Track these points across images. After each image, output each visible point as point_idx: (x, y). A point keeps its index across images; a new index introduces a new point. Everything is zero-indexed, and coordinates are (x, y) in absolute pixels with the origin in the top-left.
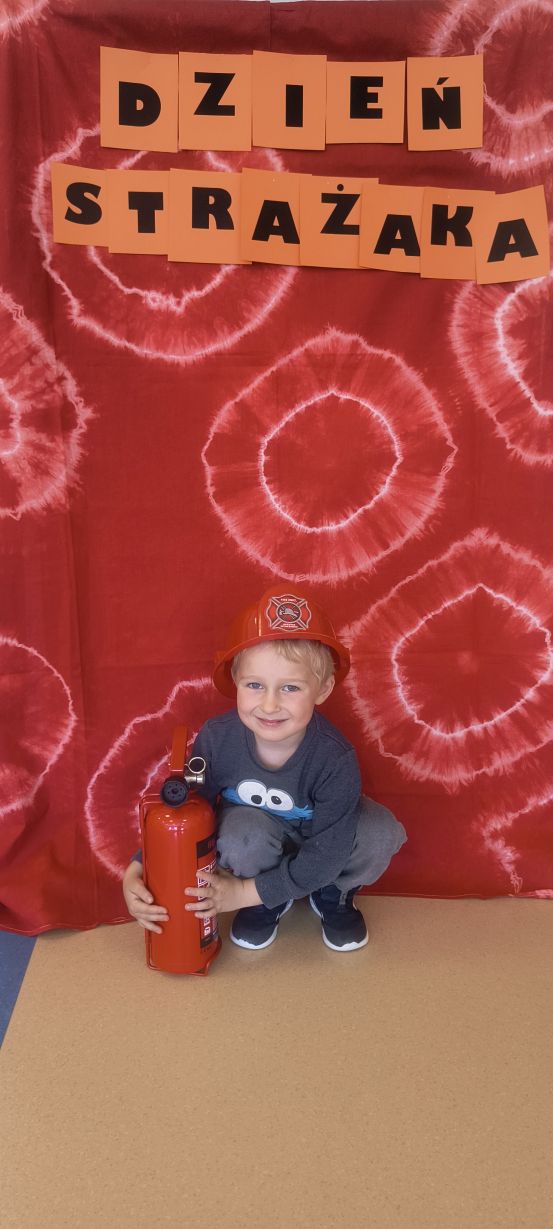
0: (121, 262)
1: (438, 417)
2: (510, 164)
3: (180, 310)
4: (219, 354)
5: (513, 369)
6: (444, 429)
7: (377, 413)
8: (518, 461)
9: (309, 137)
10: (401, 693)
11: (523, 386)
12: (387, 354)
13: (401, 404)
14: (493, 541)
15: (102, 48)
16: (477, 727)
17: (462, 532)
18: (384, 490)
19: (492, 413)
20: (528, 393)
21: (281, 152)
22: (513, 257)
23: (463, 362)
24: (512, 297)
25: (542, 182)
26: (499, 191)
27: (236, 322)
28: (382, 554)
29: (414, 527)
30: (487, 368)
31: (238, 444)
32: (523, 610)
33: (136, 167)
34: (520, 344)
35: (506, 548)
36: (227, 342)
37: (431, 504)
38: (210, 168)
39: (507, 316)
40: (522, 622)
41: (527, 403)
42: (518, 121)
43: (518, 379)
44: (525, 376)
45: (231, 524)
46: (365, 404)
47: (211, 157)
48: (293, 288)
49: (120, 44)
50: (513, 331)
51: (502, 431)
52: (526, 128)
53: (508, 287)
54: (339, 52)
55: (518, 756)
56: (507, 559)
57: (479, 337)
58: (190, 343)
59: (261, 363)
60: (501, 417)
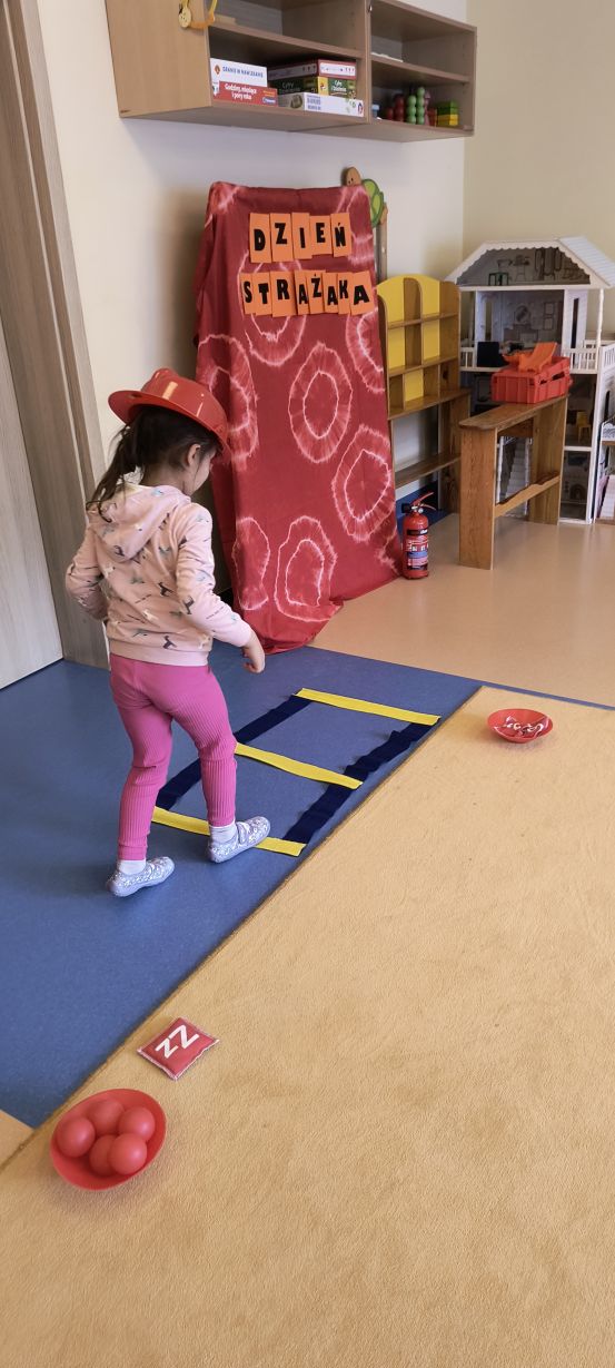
0: (260, 319)
1: (346, 377)
2: (356, 260)
3: (276, 340)
4: (289, 360)
5: (366, 352)
6: (349, 382)
7: (333, 379)
8: (371, 392)
9: (307, 254)
10: (348, 506)
11: (370, 360)
12: (332, 351)
13: (337, 373)
14: (366, 429)
15: (252, 214)
16: (367, 514)
17: (357, 429)
18: (336, 414)
19: (360, 372)
20: (373, 363)
21: (301, 260)
22: (361, 302)
23: (350, 350)
24: (361, 320)
25: (369, 269)
26: (354, 272)
27: (293, 344)
28: (338, 443)
29: (345, 428)
30: (358, 354)
31: (297, 402)
32: (379, 457)
33: (260, 271)
34: (367, 341)
35: (371, 431)
36: (291, 354)
37: (348, 417)
38: (282, 271)
39: (361, 328)
40: (378, 462)
41: (373, 367)
42: (358, 241)
43: (368, 356)
44: (371, 355)
45: (298, 439)
46: (329, 375)
47: (281, 264)
48: (306, 324)
49: (255, 212)
50: (364, 335)
51: (365, 380)
52: (361, 245)
53: (360, 316)
54: (313, 213)
55: (382, 520)
56: (372, 436)
57: (354, 338)
58: (281, 357)
59: (300, 363)
60: (364, 373)
